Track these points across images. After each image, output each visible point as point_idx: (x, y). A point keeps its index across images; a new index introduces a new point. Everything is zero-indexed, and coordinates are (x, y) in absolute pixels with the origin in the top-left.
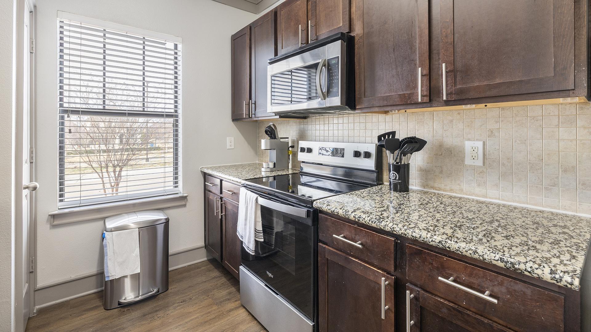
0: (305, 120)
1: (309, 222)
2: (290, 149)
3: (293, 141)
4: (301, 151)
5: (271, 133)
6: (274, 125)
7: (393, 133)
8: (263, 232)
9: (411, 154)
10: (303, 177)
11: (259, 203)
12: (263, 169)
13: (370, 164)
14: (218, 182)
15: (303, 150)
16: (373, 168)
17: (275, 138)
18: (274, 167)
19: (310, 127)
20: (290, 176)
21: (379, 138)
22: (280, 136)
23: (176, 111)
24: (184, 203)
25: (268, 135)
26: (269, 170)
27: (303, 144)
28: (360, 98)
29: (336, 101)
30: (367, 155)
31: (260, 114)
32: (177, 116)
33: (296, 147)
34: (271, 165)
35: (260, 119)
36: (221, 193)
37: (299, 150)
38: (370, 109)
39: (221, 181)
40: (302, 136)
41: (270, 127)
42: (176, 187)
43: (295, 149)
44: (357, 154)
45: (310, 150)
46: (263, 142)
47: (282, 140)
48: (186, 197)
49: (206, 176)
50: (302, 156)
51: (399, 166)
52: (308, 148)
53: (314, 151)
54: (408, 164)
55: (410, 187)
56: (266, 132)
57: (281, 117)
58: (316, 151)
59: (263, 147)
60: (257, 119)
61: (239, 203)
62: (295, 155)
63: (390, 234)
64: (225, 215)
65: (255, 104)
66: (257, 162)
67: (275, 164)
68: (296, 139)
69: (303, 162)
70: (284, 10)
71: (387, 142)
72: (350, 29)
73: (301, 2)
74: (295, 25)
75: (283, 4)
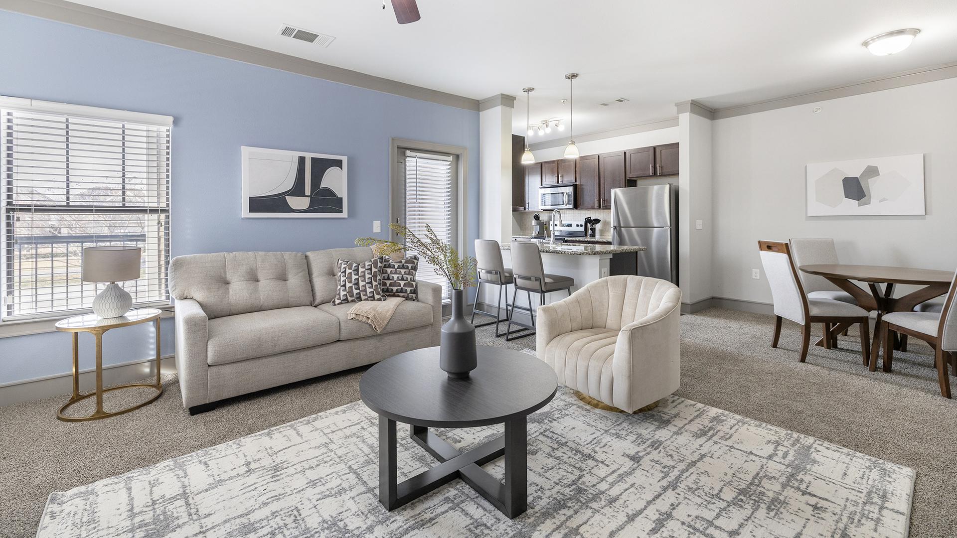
2: (544, 225)
3: (546, 222)
5: (537, 218)
6: (538, 214)
7: (590, 217)
13: (582, 229)
15: (552, 225)
16: (584, 230)
17: (539, 220)
21: (586, 219)
22: (541, 219)
27: (553, 223)
28: (579, 205)
29: (571, 206)
30: (581, 226)
31: (531, 210)
33: (547, 224)
37: (550, 225)
38: (582, 209)
41: (536, 215)
43: (547, 226)
44: (578, 226)
45: (555, 225)
46: (533, 221)
47: (541, 221)
51: (592, 229)
54: (595, 228)
55: (596, 236)
56: (534, 217)
57: (541, 211)
59: (533, 224)
60: (528, 211)
65: (529, 204)
67: (538, 232)
68: (549, 220)
70: (547, 165)
71: (588, 221)
72: (576, 181)
73: (555, 165)
74: (553, 173)
75: (545, 162)
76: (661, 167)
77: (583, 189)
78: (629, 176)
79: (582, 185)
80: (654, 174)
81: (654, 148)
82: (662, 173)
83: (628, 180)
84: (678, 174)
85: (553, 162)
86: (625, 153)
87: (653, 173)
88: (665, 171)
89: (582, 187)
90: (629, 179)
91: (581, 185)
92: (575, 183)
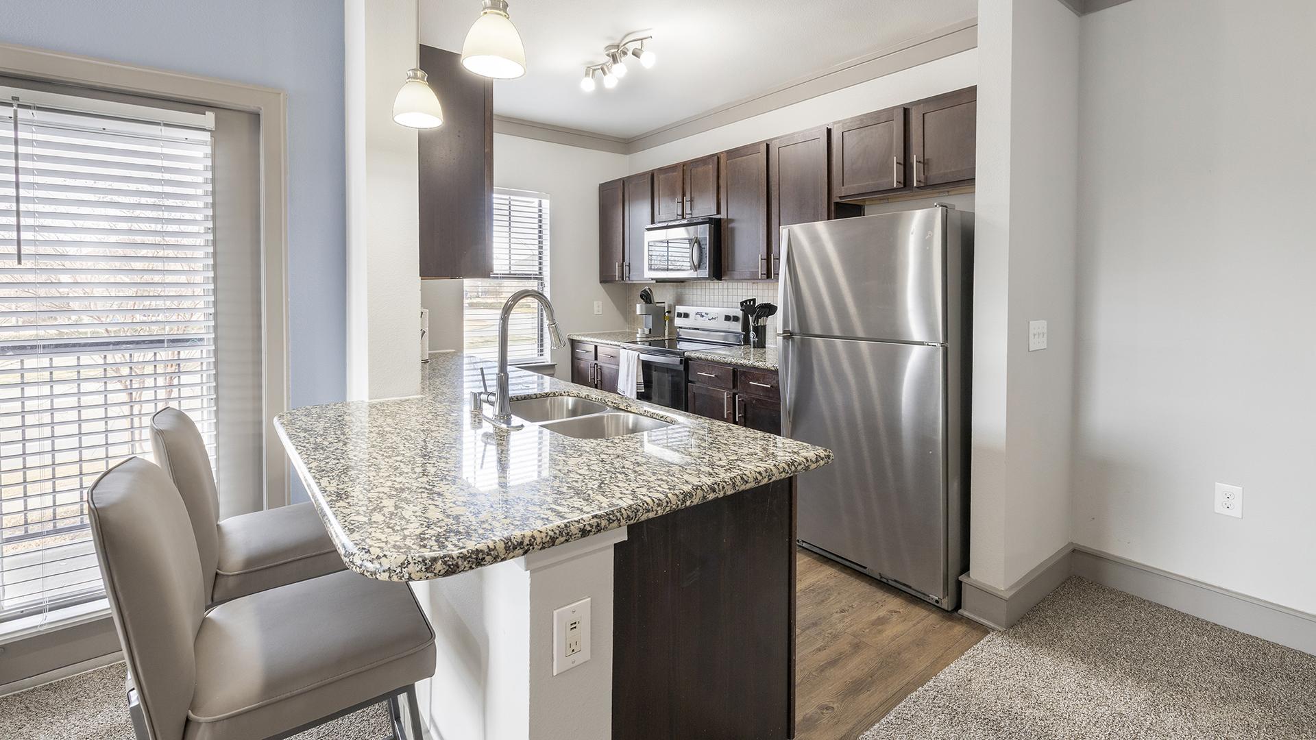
0: (682, 284)
1: (682, 368)
2: (667, 314)
3: (670, 306)
4: (678, 316)
5: (647, 297)
6: (649, 289)
7: (754, 300)
8: (644, 384)
9: (767, 317)
10: (680, 343)
11: (641, 358)
12: (638, 335)
13: (738, 326)
14: (592, 348)
15: (679, 315)
16: (739, 331)
17: (651, 303)
18: (650, 333)
19: (687, 292)
20: (666, 342)
21: (742, 303)
22: (656, 301)
23: (540, 273)
24: (552, 372)
25: (643, 299)
26: (644, 336)
27: (680, 309)
28: (725, 272)
29: (704, 273)
30: (735, 319)
31: (635, 278)
32: (541, 279)
33: (672, 312)
34: (647, 332)
35: (634, 282)
36: (596, 359)
37: (676, 315)
38: (732, 279)
39: (596, 347)
40: (680, 301)
41: (645, 291)
42: (541, 355)
43: (672, 315)
44: (726, 318)
45: (686, 315)
46: (638, 306)
47: (657, 305)
48: (554, 365)
49: (574, 344)
50: (678, 322)
51: (758, 327)
52: (684, 314)
53: (691, 316)
54: (764, 327)
55: (766, 346)
56: (641, 296)
57: (657, 282)
58: (692, 316)
59: (638, 312)
60: (631, 282)
61: (619, 365)
62: (672, 321)
63: (730, 364)
64: (601, 381)
65: (629, 266)
66: (627, 330)
67: (650, 330)
68: (672, 304)
69: (680, 328)
70: (662, 177)
71: (749, 308)
72: (719, 212)
73: (678, 174)
74: (672, 195)
75: (660, 170)
76: (924, 163)
77: (733, 229)
78: (839, 191)
79: (732, 221)
80: (905, 186)
81: (906, 111)
82: (926, 178)
83: (837, 203)
84: (972, 180)
85: (673, 168)
86: (829, 131)
87: (902, 180)
88: (936, 174)
89: (730, 226)
90: (839, 200)
91: (729, 221)
92: (718, 216)
